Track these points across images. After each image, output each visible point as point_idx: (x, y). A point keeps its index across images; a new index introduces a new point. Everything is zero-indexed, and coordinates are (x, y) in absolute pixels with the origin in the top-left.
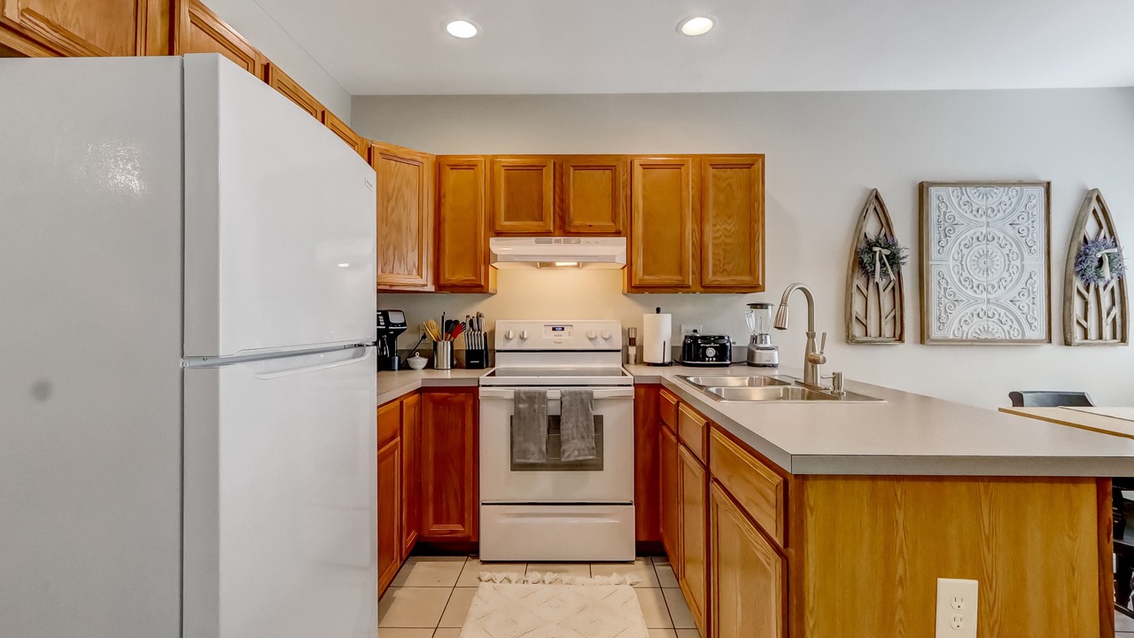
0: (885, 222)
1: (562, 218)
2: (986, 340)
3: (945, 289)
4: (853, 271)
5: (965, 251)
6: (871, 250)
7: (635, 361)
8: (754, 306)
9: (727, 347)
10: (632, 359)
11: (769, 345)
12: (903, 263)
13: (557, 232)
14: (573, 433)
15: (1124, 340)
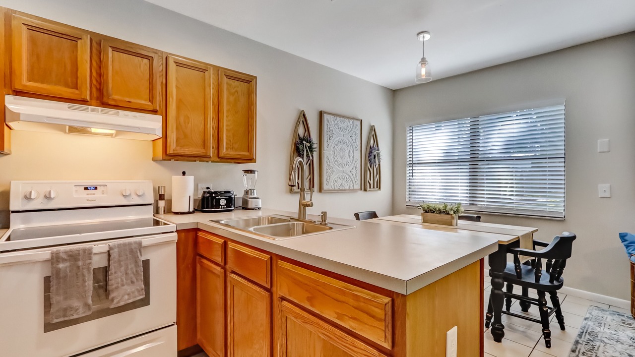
0: (307, 129)
1: (100, 91)
2: (342, 190)
3: (329, 165)
4: (294, 154)
5: (336, 147)
6: (302, 143)
7: (164, 211)
8: (247, 171)
9: (232, 198)
10: (161, 210)
11: (255, 196)
12: (315, 151)
13: (94, 102)
14: (122, 281)
15: (380, 189)
